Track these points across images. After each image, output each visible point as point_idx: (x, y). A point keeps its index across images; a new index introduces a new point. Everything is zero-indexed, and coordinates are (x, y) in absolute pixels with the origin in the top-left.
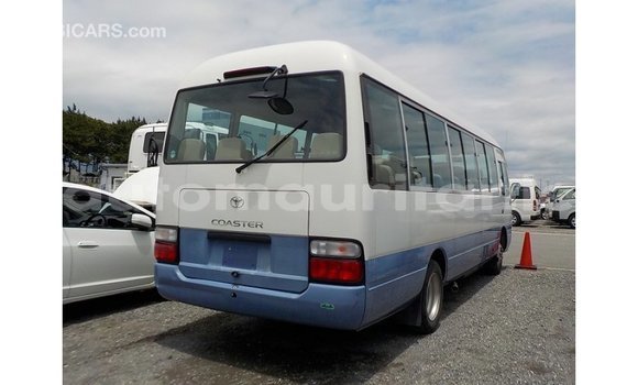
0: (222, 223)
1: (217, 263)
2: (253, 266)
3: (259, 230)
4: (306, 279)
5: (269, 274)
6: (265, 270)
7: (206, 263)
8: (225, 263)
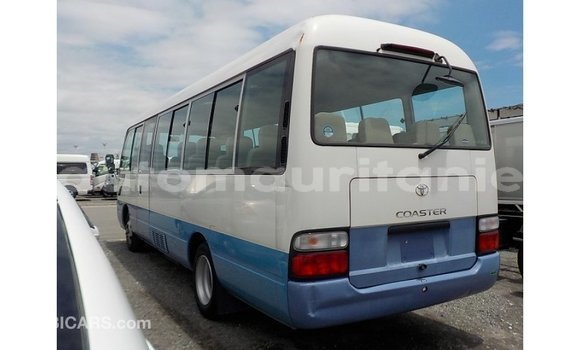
0: (407, 214)
1: (395, 261)
2: (432, 255)
3: (442, 217)
4: (474, 254)
5: (447, 258)
6: (442, 255)
7: (384, 265)
8: (405, 259)
